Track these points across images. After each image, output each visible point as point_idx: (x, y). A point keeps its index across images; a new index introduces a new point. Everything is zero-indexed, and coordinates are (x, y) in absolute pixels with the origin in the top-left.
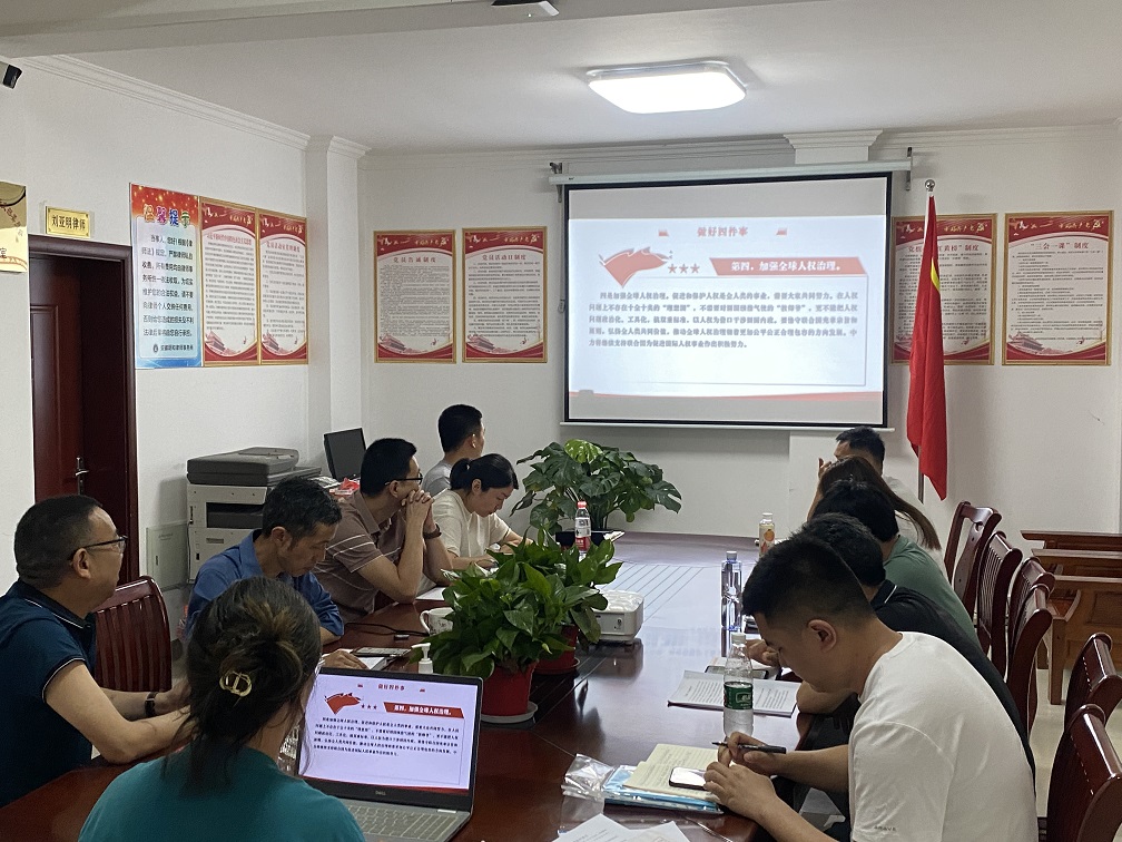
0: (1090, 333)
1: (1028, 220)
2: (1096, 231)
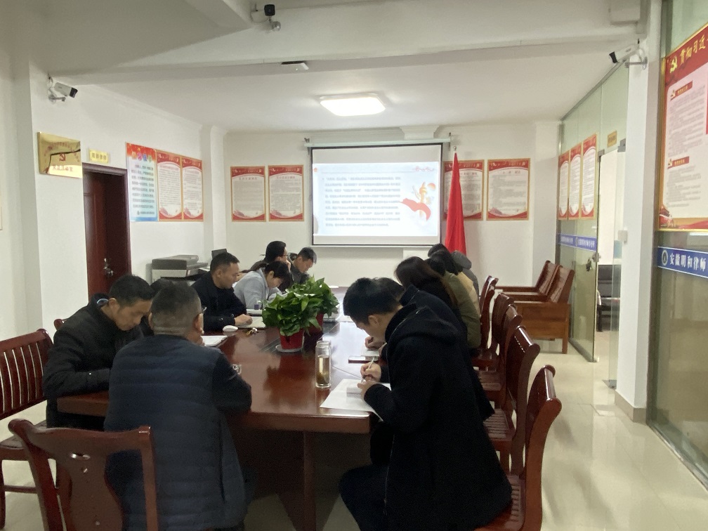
0: (521, 208)
1: (496, 162)
2: (523, 166)
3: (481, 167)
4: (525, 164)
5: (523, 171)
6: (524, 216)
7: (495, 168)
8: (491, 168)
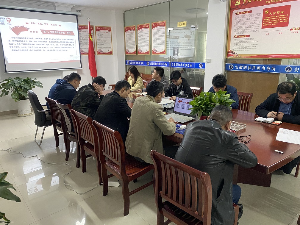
0: (109, 49)
1: (99, 27)
2: (109, 30)
3: (93, 29)
4: (109, 29)
5: (109, 32)
6: (111, 53)
7: (99, 30)
8: (97, 30)
